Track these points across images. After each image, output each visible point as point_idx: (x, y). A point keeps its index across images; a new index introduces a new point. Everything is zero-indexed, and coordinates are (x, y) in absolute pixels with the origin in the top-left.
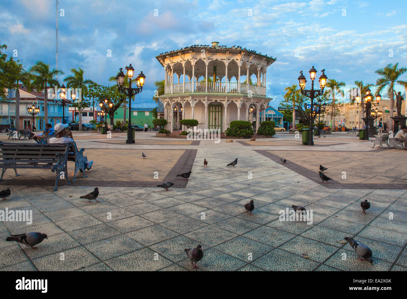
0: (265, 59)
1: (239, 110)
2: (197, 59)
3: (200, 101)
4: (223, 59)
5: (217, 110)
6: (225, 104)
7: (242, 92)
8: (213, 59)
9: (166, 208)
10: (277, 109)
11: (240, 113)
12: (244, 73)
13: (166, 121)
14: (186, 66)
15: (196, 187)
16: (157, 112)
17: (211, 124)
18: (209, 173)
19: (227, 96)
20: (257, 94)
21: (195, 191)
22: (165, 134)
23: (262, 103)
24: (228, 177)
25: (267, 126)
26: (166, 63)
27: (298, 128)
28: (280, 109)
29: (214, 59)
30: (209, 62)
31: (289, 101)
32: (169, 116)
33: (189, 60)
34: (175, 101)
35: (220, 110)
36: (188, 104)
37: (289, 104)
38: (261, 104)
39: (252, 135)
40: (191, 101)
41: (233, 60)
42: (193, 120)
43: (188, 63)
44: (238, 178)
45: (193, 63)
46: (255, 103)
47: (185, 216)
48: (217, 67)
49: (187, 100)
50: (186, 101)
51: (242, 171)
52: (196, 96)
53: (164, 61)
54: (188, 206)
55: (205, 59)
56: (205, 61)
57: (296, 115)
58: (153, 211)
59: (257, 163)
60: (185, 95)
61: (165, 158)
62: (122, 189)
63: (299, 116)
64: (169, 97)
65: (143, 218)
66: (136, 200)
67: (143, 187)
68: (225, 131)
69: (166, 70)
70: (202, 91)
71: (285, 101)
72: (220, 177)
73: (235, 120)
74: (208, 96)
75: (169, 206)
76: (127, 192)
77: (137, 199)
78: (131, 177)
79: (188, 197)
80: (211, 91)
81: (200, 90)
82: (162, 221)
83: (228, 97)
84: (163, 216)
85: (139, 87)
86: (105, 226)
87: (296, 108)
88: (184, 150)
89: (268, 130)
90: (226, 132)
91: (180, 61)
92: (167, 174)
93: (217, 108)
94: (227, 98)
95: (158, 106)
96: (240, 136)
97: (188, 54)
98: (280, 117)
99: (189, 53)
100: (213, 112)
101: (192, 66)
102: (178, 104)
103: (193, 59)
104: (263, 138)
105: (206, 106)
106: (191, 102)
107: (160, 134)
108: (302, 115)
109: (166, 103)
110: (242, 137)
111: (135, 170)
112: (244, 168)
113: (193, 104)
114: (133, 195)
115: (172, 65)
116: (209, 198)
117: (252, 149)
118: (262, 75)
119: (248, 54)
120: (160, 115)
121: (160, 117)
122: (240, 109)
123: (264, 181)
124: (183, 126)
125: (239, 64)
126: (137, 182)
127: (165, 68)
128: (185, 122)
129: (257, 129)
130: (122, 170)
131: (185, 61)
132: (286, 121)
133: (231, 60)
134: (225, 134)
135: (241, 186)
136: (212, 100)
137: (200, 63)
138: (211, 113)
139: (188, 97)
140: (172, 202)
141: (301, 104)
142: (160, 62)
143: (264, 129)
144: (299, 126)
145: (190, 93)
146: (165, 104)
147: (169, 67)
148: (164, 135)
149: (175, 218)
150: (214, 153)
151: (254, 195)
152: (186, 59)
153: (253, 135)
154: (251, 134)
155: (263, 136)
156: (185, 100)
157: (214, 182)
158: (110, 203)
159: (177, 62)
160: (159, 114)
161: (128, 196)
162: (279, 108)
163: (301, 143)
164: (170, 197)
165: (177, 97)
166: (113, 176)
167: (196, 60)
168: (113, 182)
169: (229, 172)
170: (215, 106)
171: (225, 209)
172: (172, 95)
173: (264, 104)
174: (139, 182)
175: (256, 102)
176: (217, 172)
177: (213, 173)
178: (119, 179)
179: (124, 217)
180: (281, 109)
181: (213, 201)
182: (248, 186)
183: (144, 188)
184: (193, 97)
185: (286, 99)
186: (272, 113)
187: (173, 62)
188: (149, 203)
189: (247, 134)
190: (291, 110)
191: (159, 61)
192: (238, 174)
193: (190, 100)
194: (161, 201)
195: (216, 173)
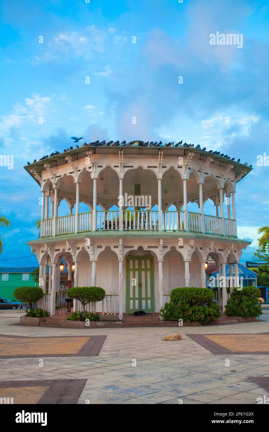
1: (187, 265)
2: (102, 166)
3: (108, 248)
5: (143, 267)
6: (159, 253)
8: (133, 167)
11: (190, 272)
14: (80, 182)
17: (131, 296)
19: (163, 237)
20: (221, 234)
22: (38, 318)
23: (231, 251)
26: (43, 179)
29: (136, 166)
30: (125, 172)
33: (87, 169)
34: (59, 250)
35: (148, 267)
38: (229, 252)
39: (217, 316)
40: (91, 248)
41: (172, 169)
42: (95, 288)
46: (218, 252)
48: (141, 186)
49: (83, 248)
50: (80, 250)
52: (100, 238)
56: (118, 170)
64: (47, 243)
68: (162, 311)
73: (181, 287)
74: (125, 238)
80: (130, 228)
81: (108, 227)
83: (164, 239)
90: (162, 313)
91: (70, 173)
93: (143, 262)
94: (161, 241)
96: (192, 320)
100: (134, 270)
101: (92, 180)
103: (93, 167)
105: (121, 257)
107: (27, 318)
109: (42, 255)
110: (198, 323)
115: (54, 181)
122: (190, 263)
128: (78, 292)
129: (225, 303)
131: (80, 172)
133: (168, 168)
136: (132, 247)
143: (239, 305)
148: (36, 320)
153: (219, 316)
154: (214, 315)
155: (238, 318)
156: (78, 248)
159: (65, 175)
170: (140, 259)
173: (234, 253)
187: (57, 175)
189: (206, 316)
191: (32, 174)
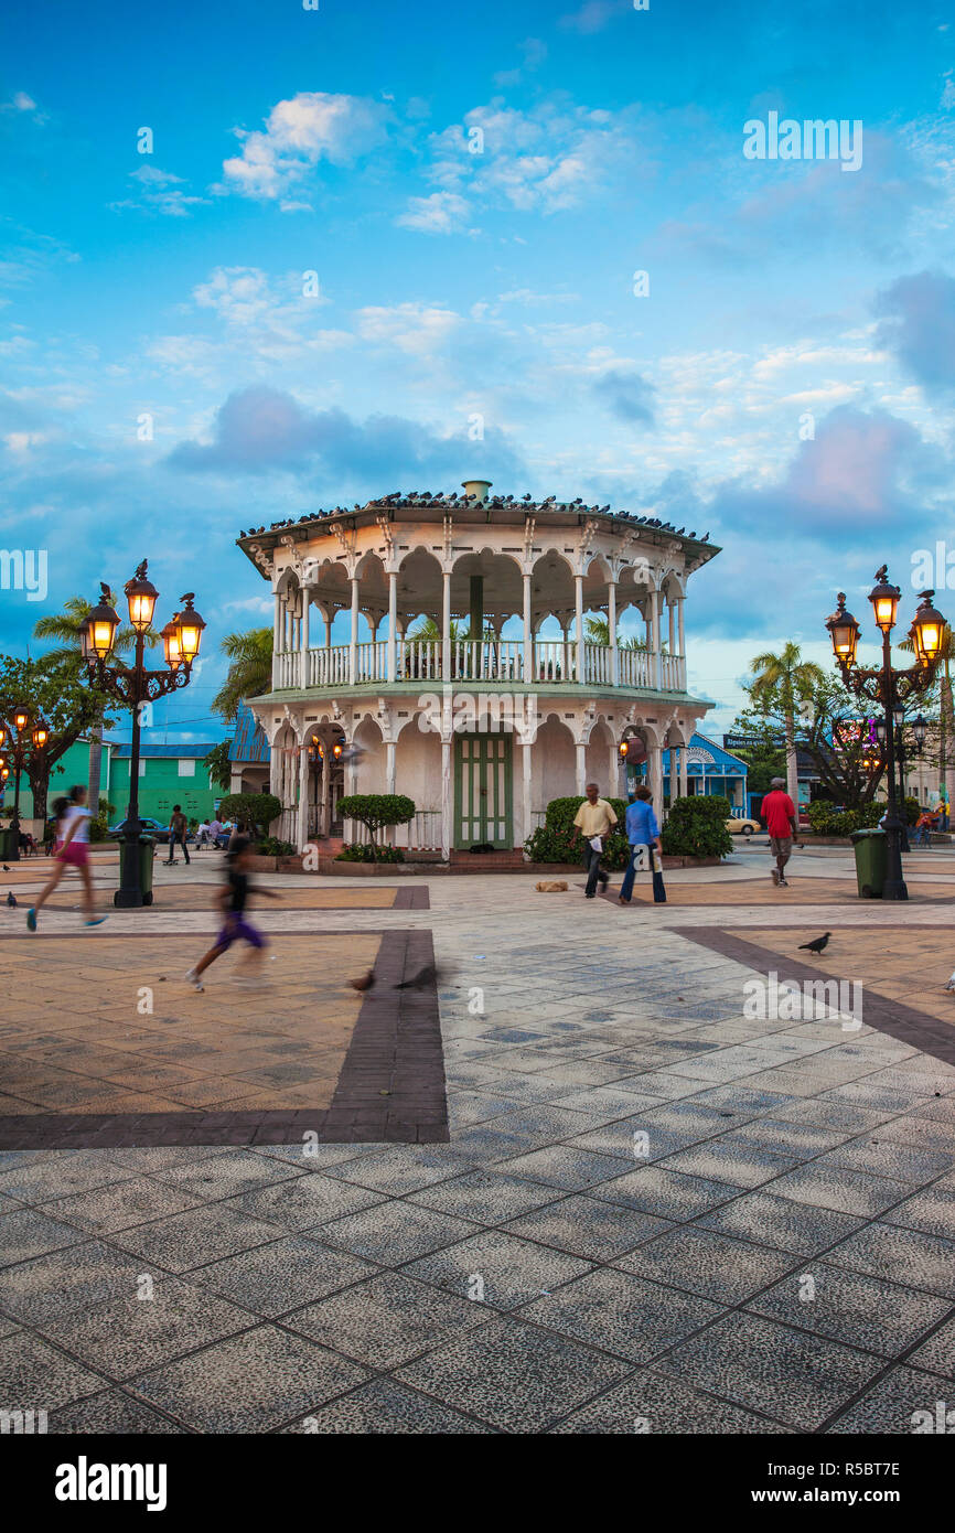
0: (679, 546)
1: (581, 752)
2: (407, 548)
4: (514, 550)
5: (490, 755)
7: (593, 679)
8: (471, 549)
9: (395, 1270)
10: (719, 742)
12: (595, 601)
13: (276, 801)
15: (495, 1137)
16: (229, 762)
17: (465, 814)
18: (526, 1054)
21: (498, 1158)
22: (275, 858)
23: (673, 723)
24: (616, 1075)
25: (697, 818)
27: (815, 819)
28: (730, 742)
30: (455, 560)
31: (773, 710)
32: (289, 782)
33: (376, 552)
34: (315, 718)
35: (501, 755)
36: (370, 731)
37: (771, 721)
38: (668, 725)
41: (553, 552)
42: (394, 797)
43: (372, 564)
44: (661, 1079)
45: (391, 565)
46: (645, 724)
47: (502, 1314)
48: (485, 580)
49: (368, 716)
51: (661, 1038)
53: (270, 557)
54: (494, 1253)
55: (441, 548)
56: (440, 556)
57: (798, 764)
58: (339, 1292)
59: (713, 993)
60: (357, 695)
61: (306, 978)
62: (155, 1157)
63: (816, 771)
65: (305, 1338)
66: (238, 1221)
67: (252, 1143)
68: (528, 842)
69: (279, 594)
70: (428, 677)
71: (753, 709)
72: (582, 1075)
75: (405, 1251)
76: (181, 1174)
77: (242, 1216)
78: (184, 1088)
79: (480, 1195)
82: (397, 1356)
84: (397, 1318)
85: (175, 666)
86: (121, 1404)
87: (799, 737)
88: (373, 932)
89: (703, 835)
90: (529, 847)
91: (339, 558)
92: (340, 1064)
95: (232, 735)
97: (368, 529)
98: (733, 775)
99: (373, 524)
101: (388, 575)
102: (325, 731)
103: (389, 548)
104: (684, 866)
106: (381, 722)
108: (827, 765)
109: (276, 727)
111: (191, 1049)
112: (664, 1023)
113: (391, 730)
114: (216, 1191)
116: (576, 1199)
117: (660, 926)
118: (666, 609)
119: (609, 528)
120: (241, 775)
121: (243, 782)
123: (784, 1090)
124: (348, 824)
125: (579, 566)
126: (215, 1115)
127: (274, 585)
130: (133, 1047)
131: (360, 557)
132: (759, 791)
134: (525, 854)
135: (696, 1124)
137: (420, 566)
138: (466, 766)
139: (371, 700)
140: (413, 1231)
141: (820, 720)
142: (253, 560)
144: (819, 813)
145: (381, 687)
146: (272, 731)
147: (291, 581)
149: (460, 1330)
150: (508, 946)
151: (771, 1172)
152: (364, 550)
156: (357, 716)
157: (562, 1103)
158: (115, 1246)
159: (327, 560)
160: (236, 770)
161: (195, 1202)
162: (726, 737)
163: (855, 890)
164: (393, 1198)
165: (326, 704)
166: (96, 1084)
167: (405, 553)
168: (103, 1117)
169: (612, 1047)
171: (676, 1265)
172: (304, 695)
173: (679, 726)
174: (224, 1113)
175: (649, 721)
176: (558, 1045)
177: (543, 1055)
178: (129, 1100)
179: (204, 1335)
180: (734, 743)
181: (600, 1215)
182: (724, 1124)
183: (260, 1150)
184: (394, 702)
185: (759, 702)
186: (703, 758)
188: (304, 1237)
189: (616, 854)
190: (779, 747)
191: (252, 557)
192: (656, 1059)
193: (380, 715)
194: (356, 1228)
195: (554, 1050)
